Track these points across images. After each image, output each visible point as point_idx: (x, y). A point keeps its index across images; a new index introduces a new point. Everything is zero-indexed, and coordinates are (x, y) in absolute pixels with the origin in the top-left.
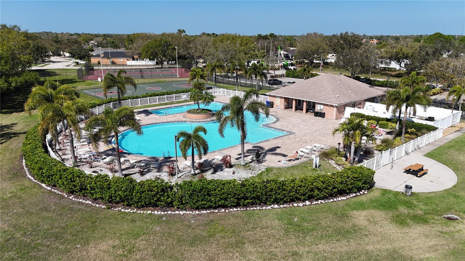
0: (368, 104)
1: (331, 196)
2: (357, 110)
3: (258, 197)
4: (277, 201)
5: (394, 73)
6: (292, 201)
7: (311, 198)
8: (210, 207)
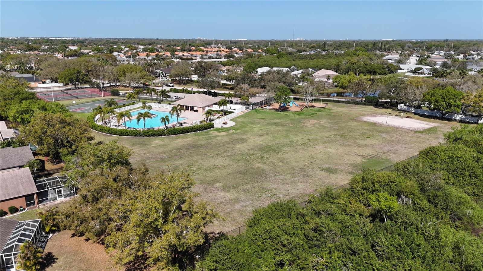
0: (214, 105)
1: (204, 130)
2: (210, 108)
3: (187, 131)
4: (191, 132)
5: (229, 87)
6: (195, 131)
7: (199, 130)
8: (176, 134)
